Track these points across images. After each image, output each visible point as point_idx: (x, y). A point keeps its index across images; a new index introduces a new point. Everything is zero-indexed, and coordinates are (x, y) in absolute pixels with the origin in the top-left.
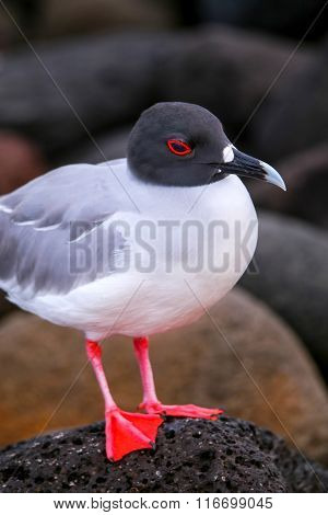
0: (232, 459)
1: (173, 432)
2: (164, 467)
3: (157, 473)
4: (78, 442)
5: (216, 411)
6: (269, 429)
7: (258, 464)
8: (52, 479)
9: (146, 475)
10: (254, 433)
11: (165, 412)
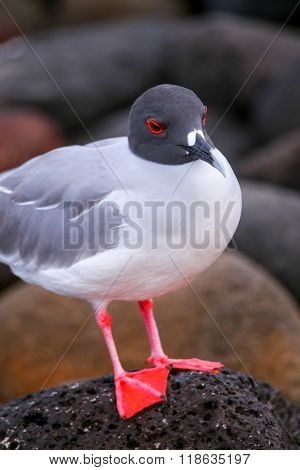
0: (232, 409)
1: (178, 384)
2: (171, 416)
3: (164, 421)
4: (92, 392)
5: (218, 365)
6: (266, 382)
7: (256, 414)
8: (68, 426)
9: (154, 423)
10: (253, 385)
11: (171, 365)
